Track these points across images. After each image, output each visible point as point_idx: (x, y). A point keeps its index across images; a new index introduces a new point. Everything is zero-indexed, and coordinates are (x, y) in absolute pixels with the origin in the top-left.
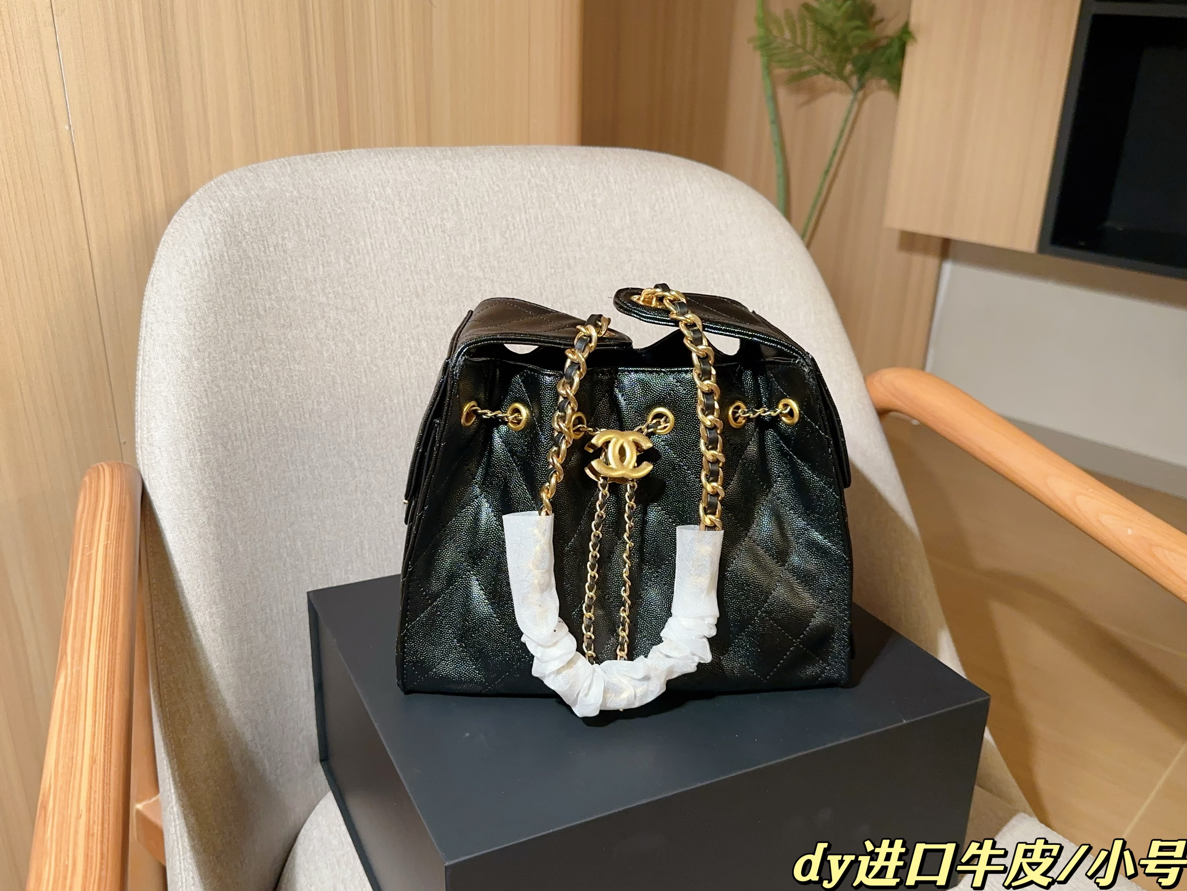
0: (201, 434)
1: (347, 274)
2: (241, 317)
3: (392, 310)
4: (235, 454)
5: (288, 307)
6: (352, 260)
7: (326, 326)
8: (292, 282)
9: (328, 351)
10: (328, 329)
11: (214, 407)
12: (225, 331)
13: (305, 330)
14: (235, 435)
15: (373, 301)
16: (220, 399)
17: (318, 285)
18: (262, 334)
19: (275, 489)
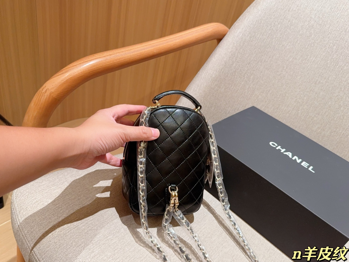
0: (246, 30)
1: (327, 13)
2: (283, 8)
3: (333, 31)
4: (251, 41)
5: (300, 13)
6: (332, 10)
7: (308, 25)
8: (307, 7)
9: (302, 32)
10: (307, 26)
11: (256, 26)
12: (275, 9)
13: (300, 22)
14: (256, 37)
15: (329, 25)
16: (259, 25)
17: (315, 12)
18: (286, 16)
19: (256, 58)
